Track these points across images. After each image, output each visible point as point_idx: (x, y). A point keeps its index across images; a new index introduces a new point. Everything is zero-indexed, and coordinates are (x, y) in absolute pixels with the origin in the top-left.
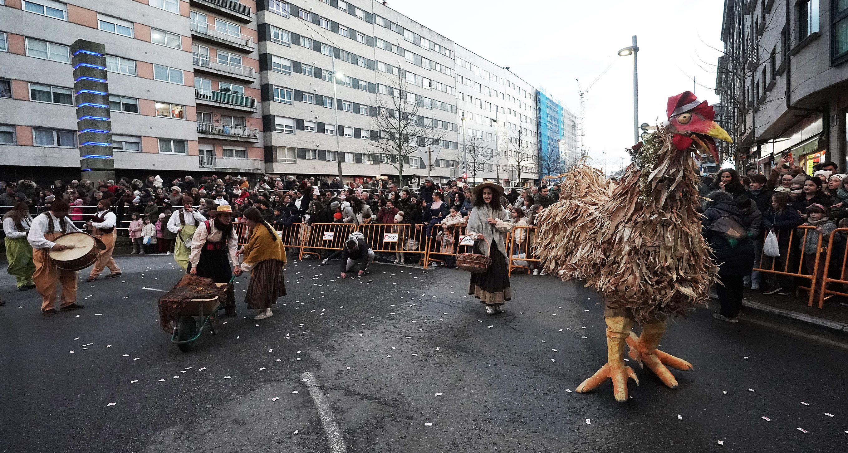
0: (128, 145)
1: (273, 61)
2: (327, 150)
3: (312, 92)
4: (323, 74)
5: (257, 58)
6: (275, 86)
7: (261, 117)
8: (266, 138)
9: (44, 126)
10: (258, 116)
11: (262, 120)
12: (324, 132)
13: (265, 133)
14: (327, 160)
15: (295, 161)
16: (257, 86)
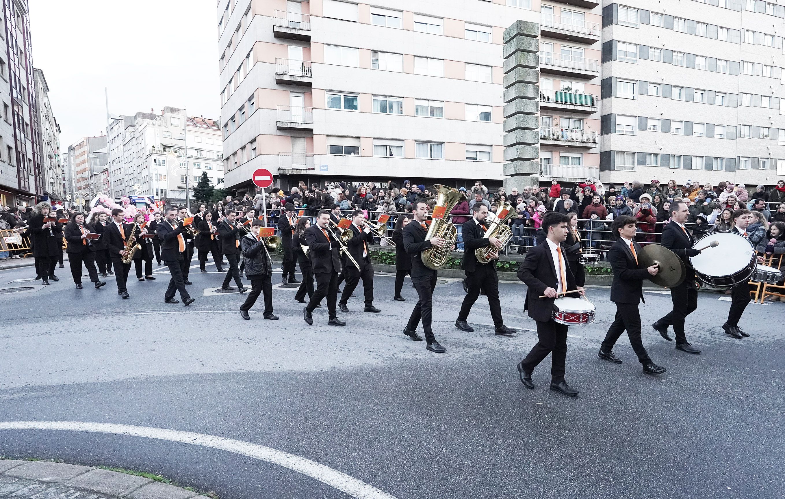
0: (482, 154)
1: (618, 49)
2: (671, 154)
3: (659, 82)
4: (674, 57)
5: (600, 48)
6: (619, 78)
7: (600, 118)
8: (603, 142)
9: (423, 139)
10: (597, 116)
11: (600, 121)
12: (669, 131)
13: (602, 136)
14: (670, 166)
15: (633, 168)
16: (597, 81)
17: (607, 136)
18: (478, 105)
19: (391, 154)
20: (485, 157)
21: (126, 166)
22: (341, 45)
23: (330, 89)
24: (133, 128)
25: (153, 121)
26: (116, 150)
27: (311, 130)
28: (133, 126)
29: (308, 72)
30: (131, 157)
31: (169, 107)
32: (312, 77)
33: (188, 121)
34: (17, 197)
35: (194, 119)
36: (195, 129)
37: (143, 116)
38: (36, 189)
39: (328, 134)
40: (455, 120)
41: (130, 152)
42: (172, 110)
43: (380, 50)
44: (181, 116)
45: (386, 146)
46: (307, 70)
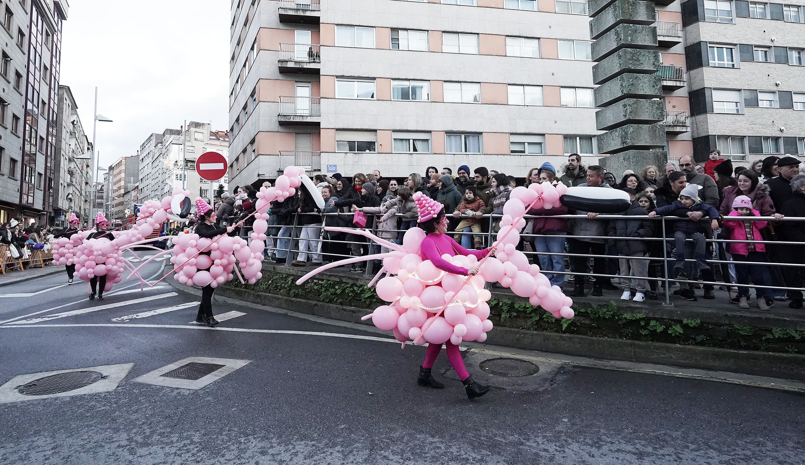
0: (531, 146)
1: (705, 7)
2: (797, 136)
3: (768, 45)
4: (785, 13)
5: (679, 9)
6: (710, 43)
7: (687, 95)
8: (695, 125)
9: (455, 129)
10: (683, 92)
11: (688, 99)
12: (792, 107)
13: (693, 118)
14: (799, 153)
15: (745, 156)
16: (679, 49)
17: (700, 118)
18: (523, 85)
19: (415, 150)
20: (536, 149)
21: (153, 183)
22: (355, 24)
23: (341, 74)
24: (161, 144)
25: (179, 136)
26: (146, 167)
27: (319, 124)
28: (161, 143)
29: (316, 56)
30: (158, 173)
31: (194, 122)
32: (320, 63)
33: (211, 135)
34: (22, 213)
35: (217, 133)
36: (217, 142)
37: (170, 133)
38: (44, 204)
39: (337, 127)
40: (495, 104)
41: (158, 168)
42: (197, 125)
43: (400, 27)
44: (205, 131)
45: (409, 140)
46: (315, 55)
